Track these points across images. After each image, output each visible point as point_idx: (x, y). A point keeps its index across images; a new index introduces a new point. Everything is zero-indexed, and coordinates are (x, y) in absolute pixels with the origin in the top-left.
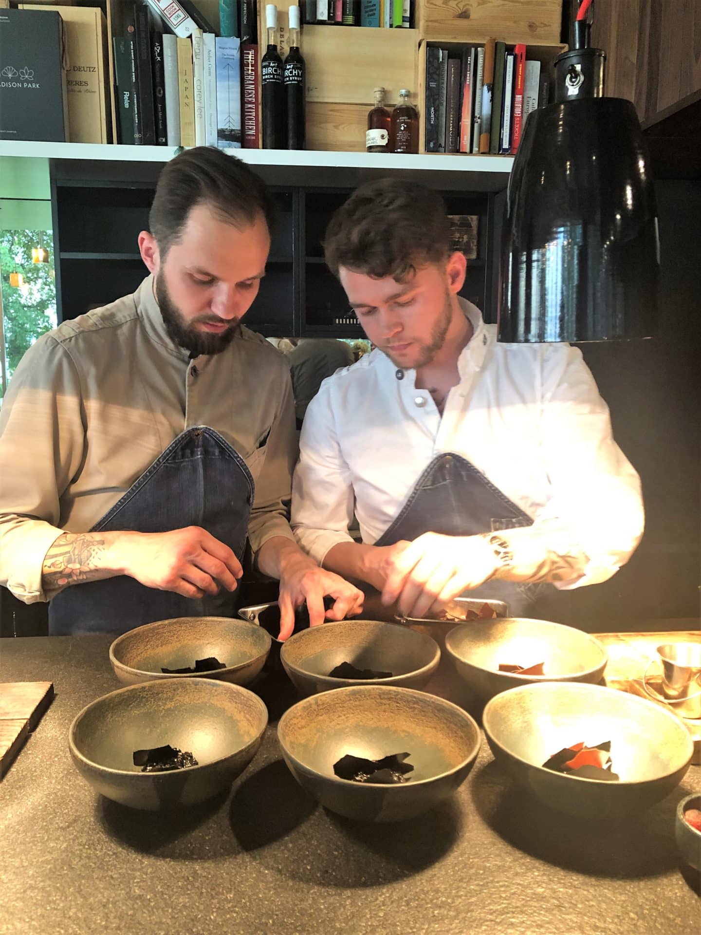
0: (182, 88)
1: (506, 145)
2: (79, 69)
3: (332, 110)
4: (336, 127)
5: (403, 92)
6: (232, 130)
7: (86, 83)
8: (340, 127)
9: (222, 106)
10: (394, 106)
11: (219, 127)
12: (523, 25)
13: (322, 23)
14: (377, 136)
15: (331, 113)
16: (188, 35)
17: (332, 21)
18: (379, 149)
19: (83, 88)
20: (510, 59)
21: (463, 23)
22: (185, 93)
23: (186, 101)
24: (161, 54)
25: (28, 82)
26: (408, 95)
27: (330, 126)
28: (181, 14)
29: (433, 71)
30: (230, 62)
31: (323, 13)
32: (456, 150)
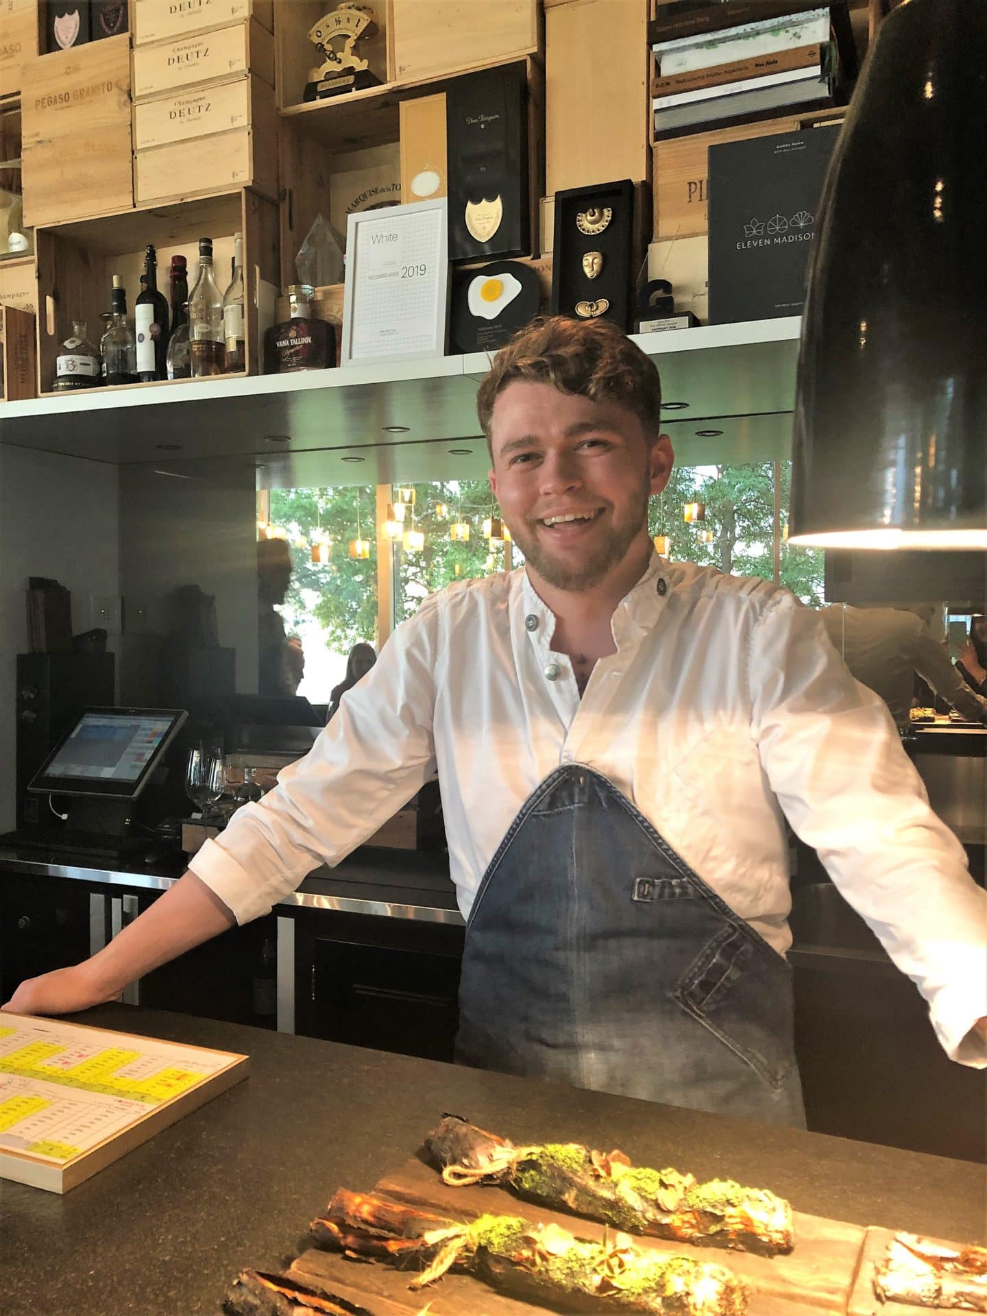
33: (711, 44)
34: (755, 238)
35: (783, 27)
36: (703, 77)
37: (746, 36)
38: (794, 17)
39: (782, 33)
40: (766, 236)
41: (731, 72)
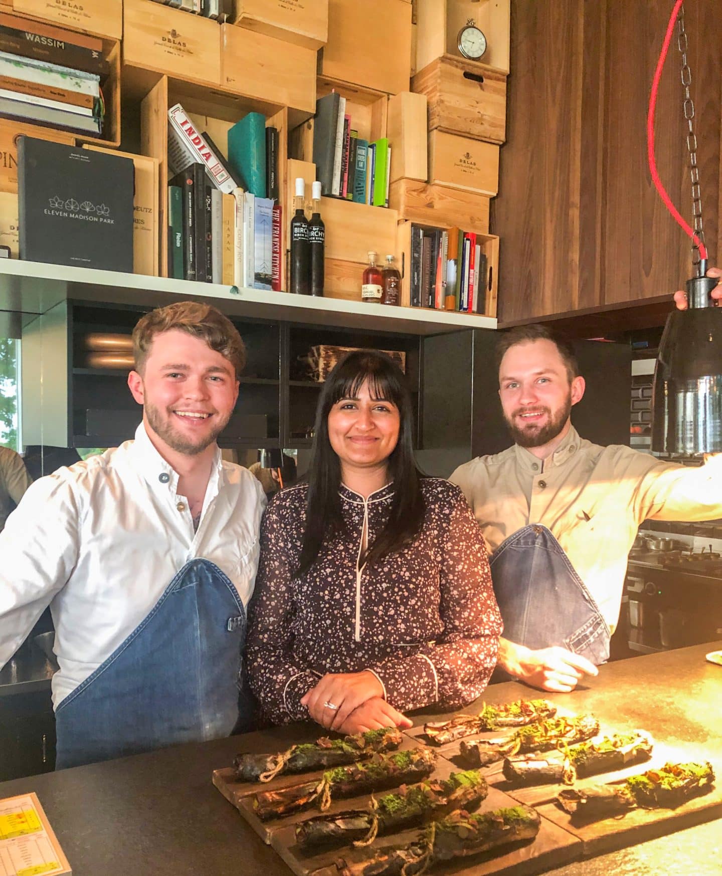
0: (225, 235)
1: (465, 306)
2: (137, 209)
3: (336, 265)
4: (339, 279)
5: (390, 257)
6: (266, 275)
7: (143, 222)
8: (342, 279)
9: (258, 253)
10: (382, 266)
11: (256, 271)
12: (467, 218)
13: (334, 197)
14: (372, 290)
15: (334, 267)
16: (230, 191)
17: (341, 197)
18: (375, 300)
19: (139, 226)
20: (468, 243)
21: (429, 211)
22: (228, 239)
23: (228, 246)
24: (210, 205)
25: (103, 216)
26: (393, 260)
27: (334, 278)
28: (225, 174)
29: (415, 245)
30: (265, 218)
31: (336, 191)
32: (432, 307)
33: (18, 63)
34: (58, 210)
35: (70, 74)
36: (12, 83)
37: (44, 69)
38: (78, 72)
39: (68, 78)
40: (64, 211)
41: (32, 88)
